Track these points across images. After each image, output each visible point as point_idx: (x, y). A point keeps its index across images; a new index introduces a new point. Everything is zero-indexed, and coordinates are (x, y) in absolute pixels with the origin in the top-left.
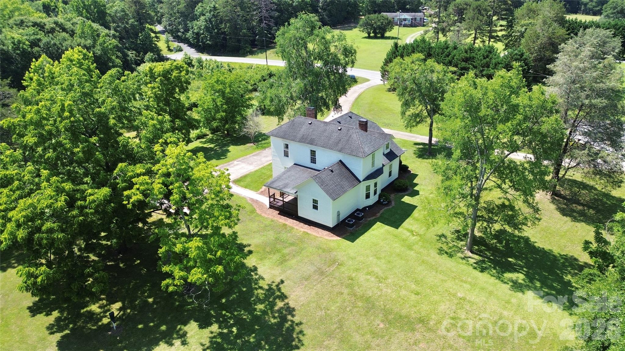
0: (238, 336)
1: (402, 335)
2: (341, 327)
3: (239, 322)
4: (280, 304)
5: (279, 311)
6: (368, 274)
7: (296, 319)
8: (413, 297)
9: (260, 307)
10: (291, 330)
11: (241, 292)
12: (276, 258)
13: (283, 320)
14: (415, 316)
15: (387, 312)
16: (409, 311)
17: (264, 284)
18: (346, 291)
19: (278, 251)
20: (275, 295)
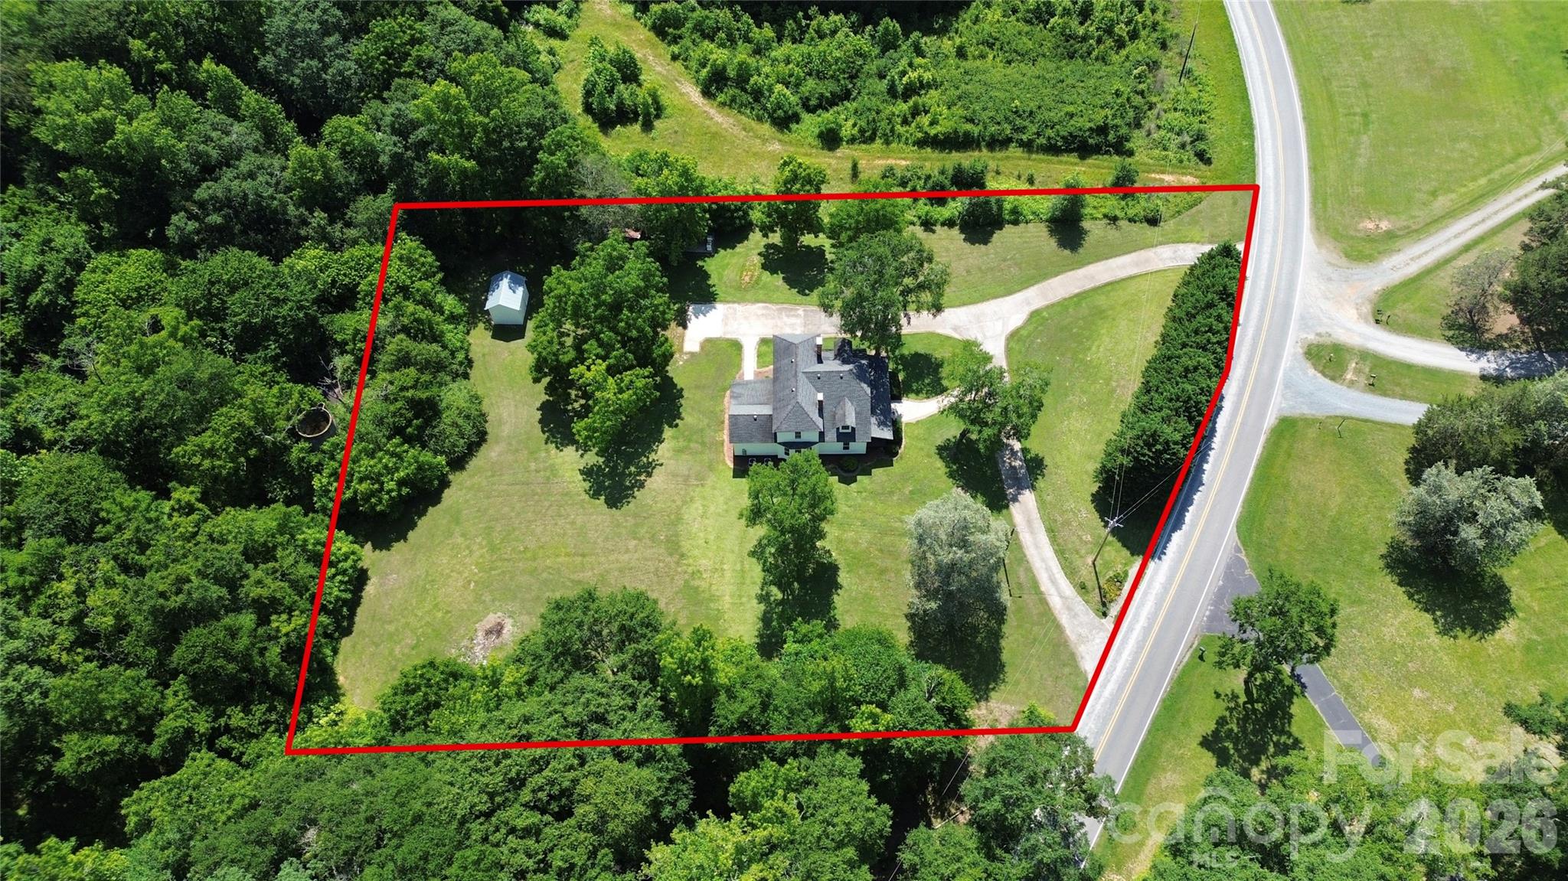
1: (662, 551)
2: (646, 518)
3: (614, 469)
4: (643, 478)
5: (637, 481)
6: (704, 506)
7: (636, 493)
8: (701, 542)
9: (633, 469)
10: (626, 497)
11: (636, 450)
12: (682, 443)
13: (632, 488)
14: (684, 550)
15: (677, 535)
16: (686, 545)
17: (652, 457)
18: (679, 503)
19: (690, 441)
20: (648, 469)
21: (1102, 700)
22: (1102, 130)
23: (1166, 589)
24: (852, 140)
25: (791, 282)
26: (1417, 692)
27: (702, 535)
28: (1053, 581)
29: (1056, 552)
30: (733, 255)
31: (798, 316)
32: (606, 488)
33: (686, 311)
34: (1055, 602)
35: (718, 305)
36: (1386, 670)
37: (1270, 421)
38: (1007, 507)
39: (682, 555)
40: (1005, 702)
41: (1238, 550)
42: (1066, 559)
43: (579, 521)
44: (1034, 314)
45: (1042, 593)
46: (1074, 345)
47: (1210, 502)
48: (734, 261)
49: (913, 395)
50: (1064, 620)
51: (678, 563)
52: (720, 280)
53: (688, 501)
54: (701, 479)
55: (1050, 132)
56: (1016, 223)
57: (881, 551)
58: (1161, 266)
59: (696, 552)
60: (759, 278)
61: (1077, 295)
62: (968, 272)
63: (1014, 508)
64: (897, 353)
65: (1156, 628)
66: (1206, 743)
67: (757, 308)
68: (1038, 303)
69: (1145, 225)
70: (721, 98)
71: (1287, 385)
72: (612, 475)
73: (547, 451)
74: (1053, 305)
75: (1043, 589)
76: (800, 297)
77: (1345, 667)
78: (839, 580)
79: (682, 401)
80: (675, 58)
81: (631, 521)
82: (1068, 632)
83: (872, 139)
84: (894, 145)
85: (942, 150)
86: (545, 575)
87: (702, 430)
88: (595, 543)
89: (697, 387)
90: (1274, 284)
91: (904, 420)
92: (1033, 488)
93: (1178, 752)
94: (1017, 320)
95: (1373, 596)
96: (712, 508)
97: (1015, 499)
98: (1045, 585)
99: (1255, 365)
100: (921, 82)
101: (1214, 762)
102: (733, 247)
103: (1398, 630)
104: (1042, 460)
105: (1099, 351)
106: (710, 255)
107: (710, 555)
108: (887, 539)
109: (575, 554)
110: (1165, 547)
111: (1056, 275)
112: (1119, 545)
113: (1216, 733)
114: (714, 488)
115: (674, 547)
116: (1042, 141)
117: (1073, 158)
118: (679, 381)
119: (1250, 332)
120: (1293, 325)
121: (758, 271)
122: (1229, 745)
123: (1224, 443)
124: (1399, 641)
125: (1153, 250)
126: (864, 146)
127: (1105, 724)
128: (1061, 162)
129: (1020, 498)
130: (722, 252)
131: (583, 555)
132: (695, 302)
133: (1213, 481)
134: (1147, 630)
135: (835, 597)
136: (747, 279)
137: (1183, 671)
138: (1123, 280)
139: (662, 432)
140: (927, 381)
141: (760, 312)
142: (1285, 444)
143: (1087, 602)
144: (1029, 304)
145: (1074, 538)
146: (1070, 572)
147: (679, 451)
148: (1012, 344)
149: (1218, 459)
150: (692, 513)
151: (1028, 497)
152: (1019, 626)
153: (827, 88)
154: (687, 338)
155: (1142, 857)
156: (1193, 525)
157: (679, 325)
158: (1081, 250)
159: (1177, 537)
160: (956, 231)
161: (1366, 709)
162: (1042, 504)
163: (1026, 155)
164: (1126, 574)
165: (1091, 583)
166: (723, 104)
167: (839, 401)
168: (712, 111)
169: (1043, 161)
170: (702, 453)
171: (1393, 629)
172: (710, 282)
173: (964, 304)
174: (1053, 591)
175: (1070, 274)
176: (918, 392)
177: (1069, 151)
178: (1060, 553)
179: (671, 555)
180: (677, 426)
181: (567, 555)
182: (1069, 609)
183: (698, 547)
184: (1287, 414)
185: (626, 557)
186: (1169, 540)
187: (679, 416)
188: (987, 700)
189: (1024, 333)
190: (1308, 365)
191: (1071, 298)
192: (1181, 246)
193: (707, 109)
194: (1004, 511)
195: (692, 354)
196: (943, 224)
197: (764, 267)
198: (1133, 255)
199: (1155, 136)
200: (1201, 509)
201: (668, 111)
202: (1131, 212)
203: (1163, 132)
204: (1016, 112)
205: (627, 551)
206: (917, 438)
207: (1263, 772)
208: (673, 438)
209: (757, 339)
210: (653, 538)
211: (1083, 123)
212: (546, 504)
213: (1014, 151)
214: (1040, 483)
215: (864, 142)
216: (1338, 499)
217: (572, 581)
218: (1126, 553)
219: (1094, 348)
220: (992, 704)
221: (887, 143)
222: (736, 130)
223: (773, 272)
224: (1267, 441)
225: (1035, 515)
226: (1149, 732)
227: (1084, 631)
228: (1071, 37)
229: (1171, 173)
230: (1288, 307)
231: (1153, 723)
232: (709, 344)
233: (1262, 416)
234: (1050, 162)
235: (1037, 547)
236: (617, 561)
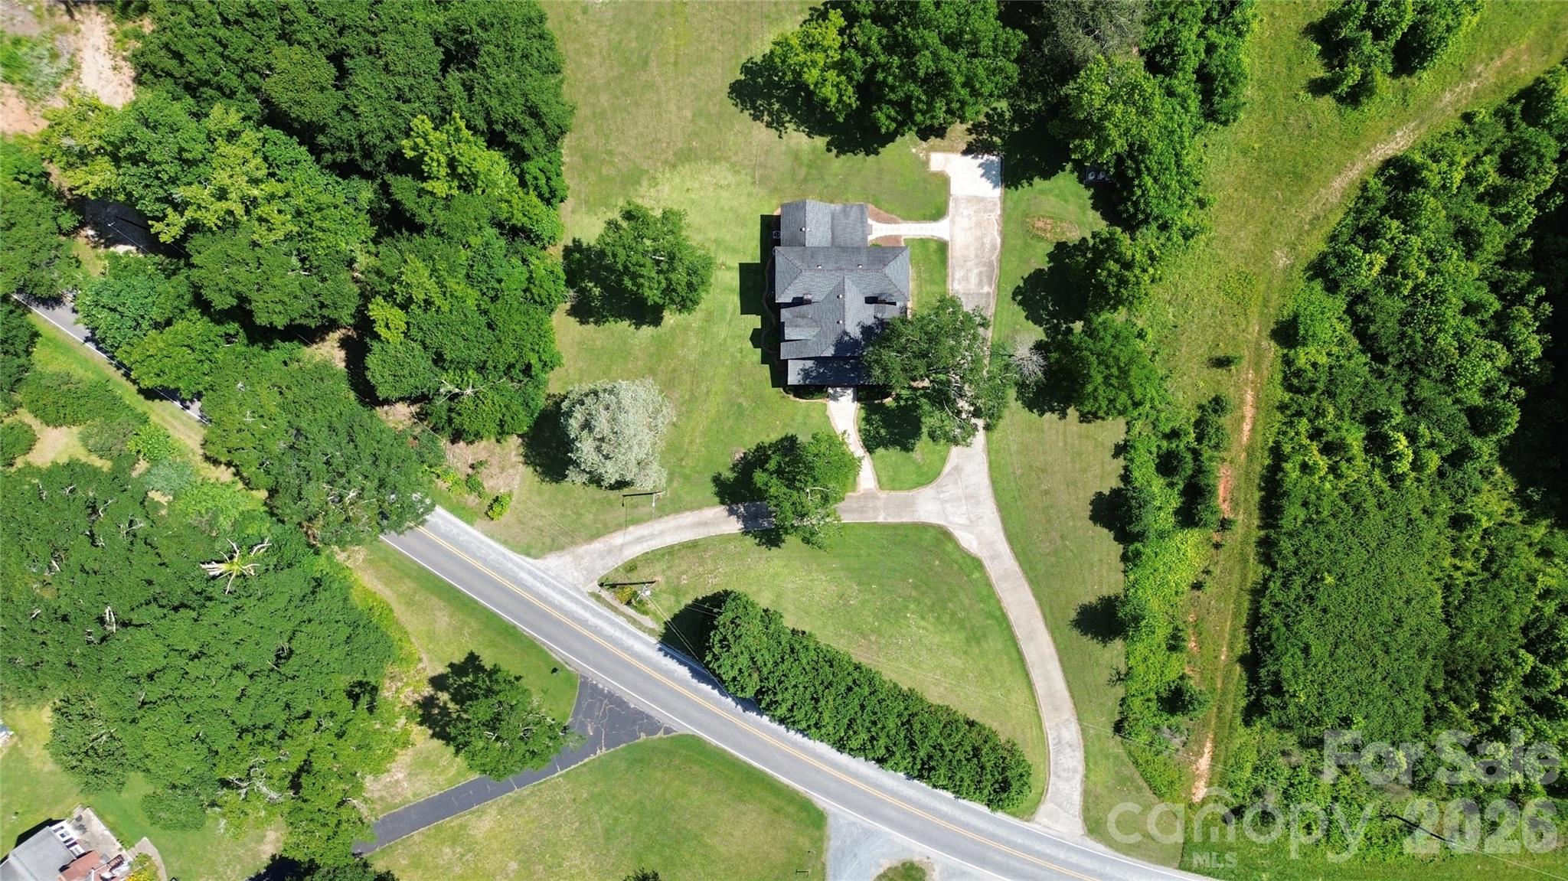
0: (770, 76)
1: (679, 145)
2: (717, 125)
3: (778, 86)
4: (766, 118)
5: (762, 112)
6: (729, 185)
7: (747, 113)
8: (689, 185)
9: (776, 106)
10: (743, 102)
11: (799, 108)
12: (805, 158)
13: (754, 107)
14: (680, 168)
15: (698, 158)
16: (685, 169)
17: (791, 126)
18: (734, 159)
19: (810, 167)
20: (776, 124)
21: (516, 569)
22: (1277, 689)
23: (627, 649)
24: (1288, 362)
25: (1035, 280)
26: (513, 865)
27: (696, 185)
28: (639, 540)
29: (672, 547)
30: (1082, 207)
31: (980, 283)
32: (754, 79)
33: (989, 151)
34: (618, 539)
35: (998, 192)
36: (536, 844)
37: (821, 801)
38: (723, 503)
39: (674, 166)
40: (523, 481)
41: (668, 731)
42: (663, 555)
43: (717, 55)
44: (978, 564)
45: (627, 527)
46: (928, 602)
47: (724, 714)
48: (1071, 207)
49: (863, 414)
50: (598, 545)
51: (666, 162)
52: (1042, 192)
53: (735, 169)
54: (763, 181)
55: (1277, 621)
56: (1124, 558)
57: (674, 370)
58: (1046, 724)
59: (677, 180)
60: (1040, 239)
61: (1004, 616)
62: (1047, 492)
63: (720, 511)
64: (923, 400)
65: (586, 632)
66: (472, 658)
67: (993, 236)
68: (993, 570)
69: (1118, 718)
70: (1375, 184)
71: (868, 833)
72: (771, 84)
73: (801, 12)
74: (990, 585)
75: (631, 528)
76: (1010, 289)
77: (541, 804)
78: (644, 327)
79: (861, 155)
80: (1468, 118)
81: (714, 109)
82: (586, 547)
83: (1289, 388)
84: (1279, 416)
85: (1263, 478)
86: (655, 27)
87: (823, 179)
88: (690, 74)
89: (880, 171)
90: (1016, 853)
91: (831, 404)
92: (746, 532)
93: (466, 630)
94: (968, 541)
95: (613, 852)
96: (725, 194)
97: (731, 512)
98: (634, 531)
99: (897, 803)
100: (1393, 457)
101: (456, 661)
102: (1095, 207)
103: (576, 866)
104: (777, 545)
105: (919, 627)
106: (1081, 179)
107: (675, 195)
108: (687, 377)
109: (677, 55)
110: (673, 657)
111: (1037, 597)
112: (677, 611)
113: (482, 669)
114: (749, 195)
115: (684, 157)
116: (1266, 609)
117: (1242, 646)
118: (889, 151)
119: (946, 809)
120: (954, 861)
121: (1054, 237)
122: (470, 679)
123: (794, 744)
124: (566, 864)
125: (1074, 719)
126: (1279, 377)
127: (494, 568)
128: (1234, 630)
129: (734, 518)
130: (1089, 193)
131: (676, 64)
132: (1004, 163)
133: (747, 721)
134: (584, 623)
135: (627, 322)
136: (1041, 224)
137: (542, 651)
138: (1027, 675)
139: (822, 135)
140: (883, 432)
141: (987, 241)
142: (791, 810)
143: (617, 570)
144: (993, 558)
145: (684, 567)
146: (650, 557)
147: (796, 156)
148: (932, 532)
149: (773, 733)
150: (722, 174)
151: (734, 526)
152: (594, 501)
153: (1386, 327)
154: (951, 156)
155: (376, 582)
156: (696, 691)
157: (970, 145)
158: (1076, 633)
159: (683, 672)
160: (1115, 483)
161: (500, 813)
162: (727, 539)
163: (1249, 585)
164: (645, 613)
165: (634, 577)
166: (1364, 188)
167: (816, 322)
168: (1354, 173)
169: (1238, 605)
170: (793, 180)
171: (578, 862)
172: (1036, 180)
173: (994, 482)
174: (629, 538)
175: (1038, 613)
176: (867, 420)
177: (1253, 642)
178: (671, 551)
179: (675, 155)
180: (829, 150)
181: (677, 46)
182: (609, 552)
183: (683, 181)
184: (830, 821)
185: (673, 107)
186: (681, 663)
187: (841, 151)
188: (525, 463)
189: (949, 547)
190: (895, 862)
191: (1001, 609)
192: (1080, 755)
193: (1360, 166)
194: (717, 499)
195: (926, 163)
196: (1126, 468)
197: (1061, 246)
198: (1066, 694)
199: (1281, 761)
200: (717, 703)
201: (1351, 115)
202: (1137, 703)
203: (1287, 772)
204: (1313, 578)
205: (680, 109)
206: (807, 416)
207: (445, 703)
208: (814, 150)
209: (946, 237)
210: (695, 134)
211: (1289, 664)
212: (737, 19)
213: (1256, 572)
214: (750, 541)
215: (1285, 378)
216: (723, 849)
217: (647, 55)
218: (668, 618)
219: (923, 623)
220: (522, 468)
221: (1282, 407)
222: (1314, 208)
223: (1051, 256)
224: (797, 793)
225: (714, 531)
226: (485, 608)
227: (586, 562)
228: (1488, 681)
229: (1212, 767)
230: (982, 861)
231: (495, 615)
232: (943, 181)
233: (827, 793)
234: (1236, 615)
235: (677, 528)
236: (669, 100)
